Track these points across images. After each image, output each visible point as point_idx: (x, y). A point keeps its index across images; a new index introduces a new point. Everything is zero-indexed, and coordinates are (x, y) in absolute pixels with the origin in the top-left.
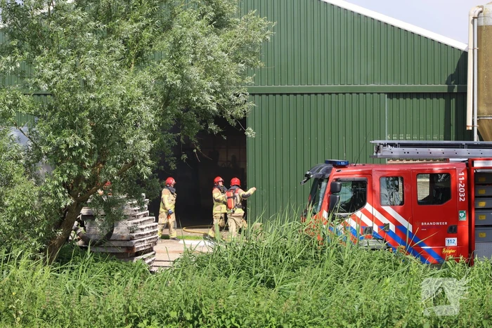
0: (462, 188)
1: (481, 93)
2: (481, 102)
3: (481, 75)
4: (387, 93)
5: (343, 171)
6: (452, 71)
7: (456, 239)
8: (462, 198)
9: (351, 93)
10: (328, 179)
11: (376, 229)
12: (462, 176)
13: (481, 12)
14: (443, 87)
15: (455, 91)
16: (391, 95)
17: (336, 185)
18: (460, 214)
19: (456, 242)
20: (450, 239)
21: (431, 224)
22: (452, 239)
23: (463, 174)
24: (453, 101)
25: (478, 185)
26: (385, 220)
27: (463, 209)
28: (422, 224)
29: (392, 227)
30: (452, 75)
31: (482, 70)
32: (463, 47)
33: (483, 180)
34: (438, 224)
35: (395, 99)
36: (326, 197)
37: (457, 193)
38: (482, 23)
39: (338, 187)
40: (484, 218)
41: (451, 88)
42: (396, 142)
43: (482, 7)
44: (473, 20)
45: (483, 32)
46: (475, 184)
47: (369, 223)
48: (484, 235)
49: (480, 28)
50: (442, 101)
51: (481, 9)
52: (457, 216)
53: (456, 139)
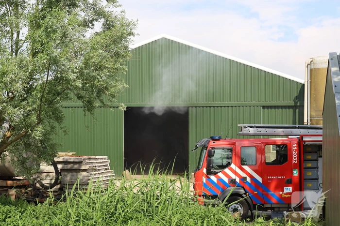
0: (295, 154)
1: (312, 105)
2: (312, 110)
3: (312, 95)
4: (262, 106)
5: (217, 143)
6: (296, 94)
7: (291, 188)
8: (295, 161)
9: (243, 106)
10: (207, 147)
11: (238, 180)
12: (295, 147)
13: (312, 61)
14: (292, 103)
15: (298, 105)
16: (264, 107)
17: (211, 151)
18: (294, 171)
19: (291, 189)
20: (287, 187)
21: (274, 177)
22: (289, 187)
23: (296, 145)
24: (297, 110)
25: (306, 152)
26: (243, 175)
27: (295, 168)
28: (269, 177)
29: (248, 179)
30: (296, 96)
31: (312, 92)
32: (302, 82)
33: (309, 149)
34: (279, 177)
35: (266, 109)
36: (205, 159)
37: (292, 157)
38: (312, 67)
39: (213, 153)
40: (310, 174)
41: (296, 103)
42: (254, 125)
43: (313, 58)
44: (308, 66)
45: (313, 72)
46: (304, 152)
47: (233, 176)
48: (310, 185)
49: (311, 70)
50: (291, 110)
51: (312, 60)
52: (292, 173)
53: (293, 124)
